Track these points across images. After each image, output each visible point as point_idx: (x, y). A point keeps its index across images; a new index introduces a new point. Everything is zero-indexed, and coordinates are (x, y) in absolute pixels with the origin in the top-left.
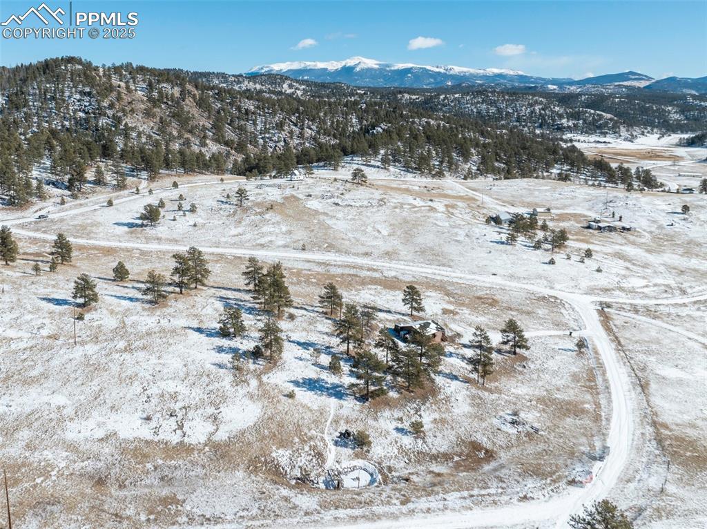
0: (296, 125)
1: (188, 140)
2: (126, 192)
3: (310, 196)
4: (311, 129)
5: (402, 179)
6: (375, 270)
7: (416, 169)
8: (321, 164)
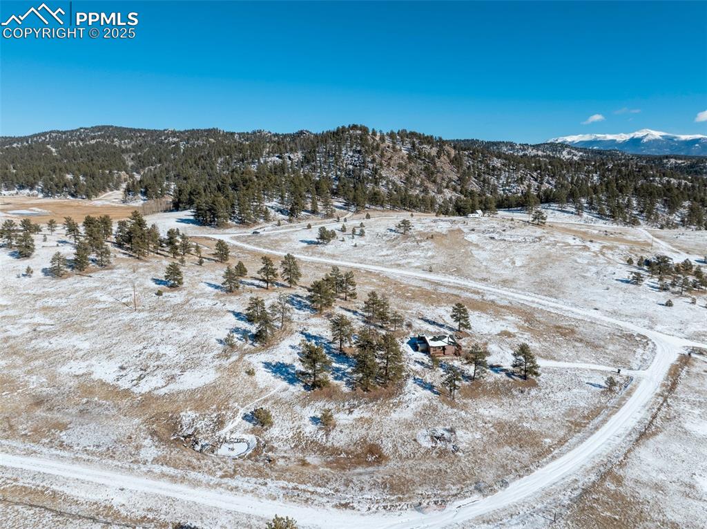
0: (536, 180)
1: (426, 187)
2: (331, 220)
3: (473, 230)
4: (550, 184)
5: (592, 224)
6: (478, 293)
7: (609, 216)
8: (519, 208)
